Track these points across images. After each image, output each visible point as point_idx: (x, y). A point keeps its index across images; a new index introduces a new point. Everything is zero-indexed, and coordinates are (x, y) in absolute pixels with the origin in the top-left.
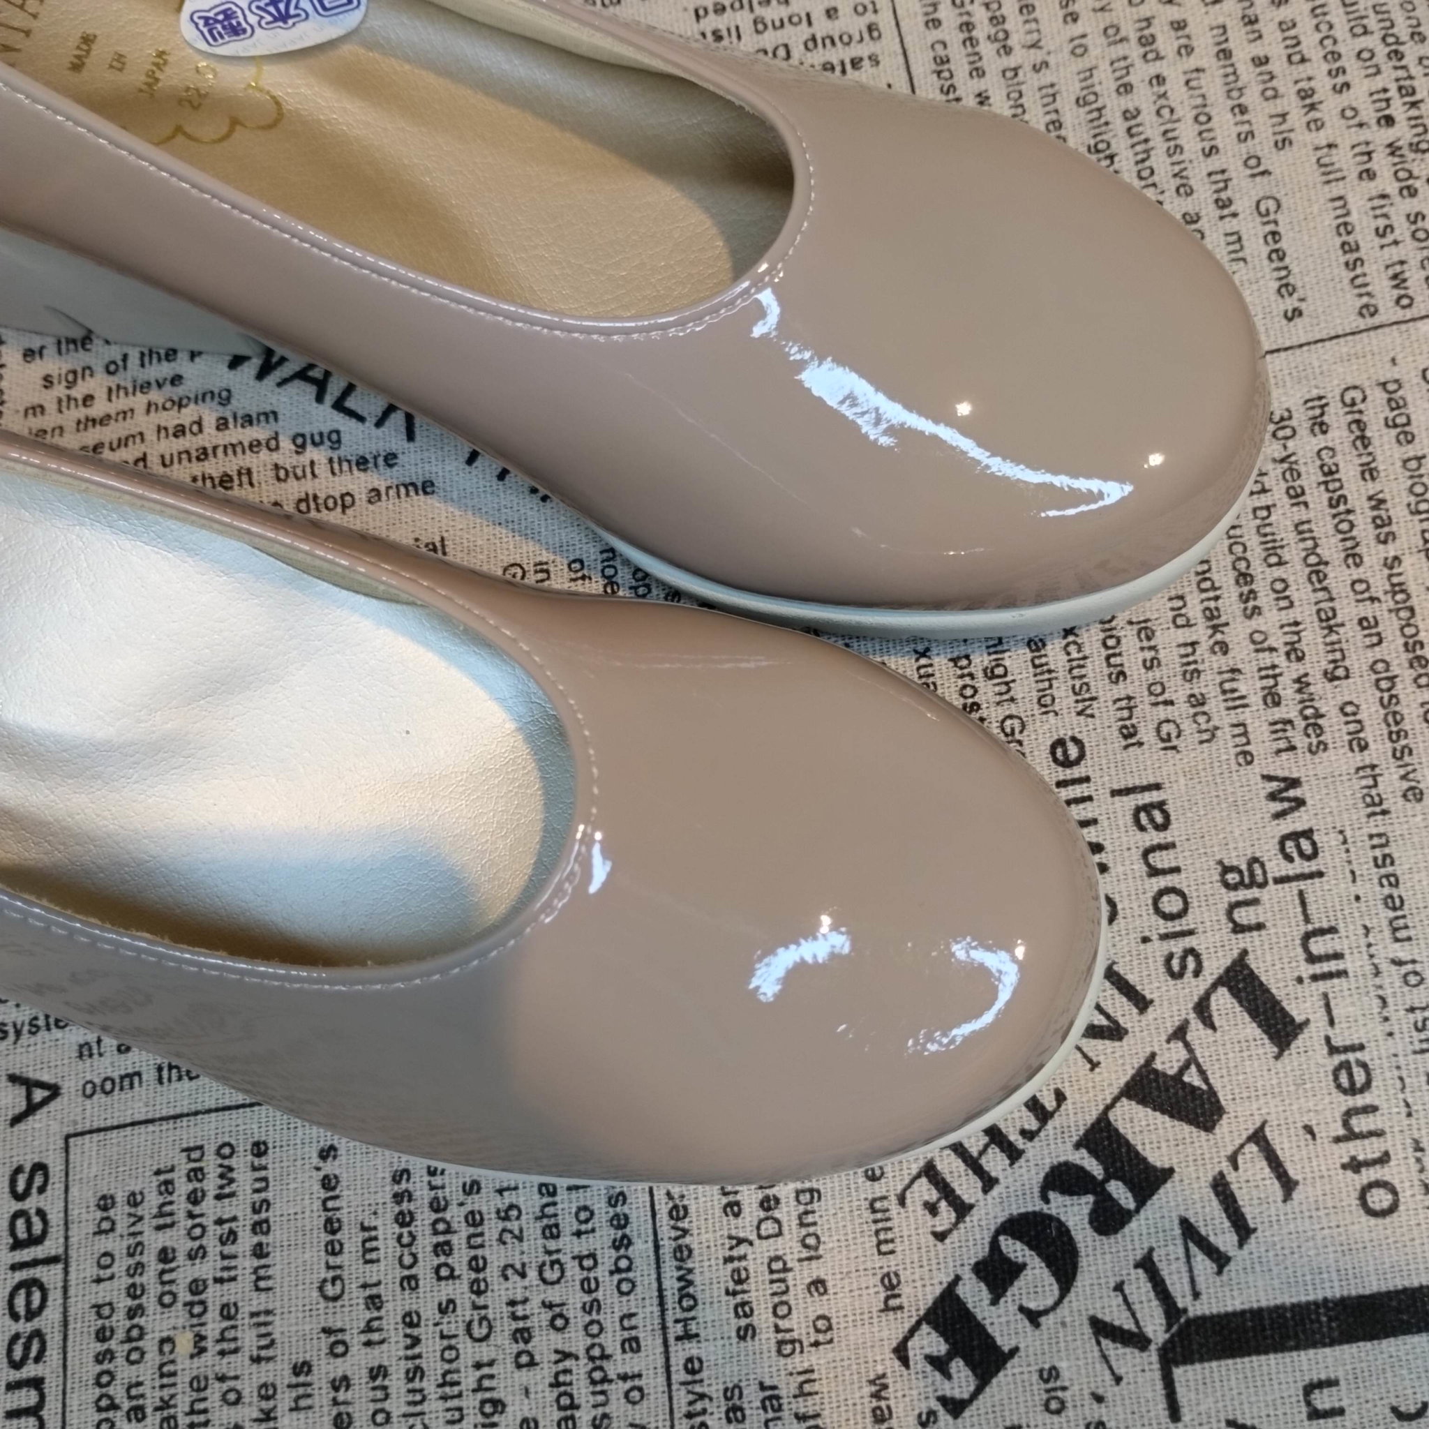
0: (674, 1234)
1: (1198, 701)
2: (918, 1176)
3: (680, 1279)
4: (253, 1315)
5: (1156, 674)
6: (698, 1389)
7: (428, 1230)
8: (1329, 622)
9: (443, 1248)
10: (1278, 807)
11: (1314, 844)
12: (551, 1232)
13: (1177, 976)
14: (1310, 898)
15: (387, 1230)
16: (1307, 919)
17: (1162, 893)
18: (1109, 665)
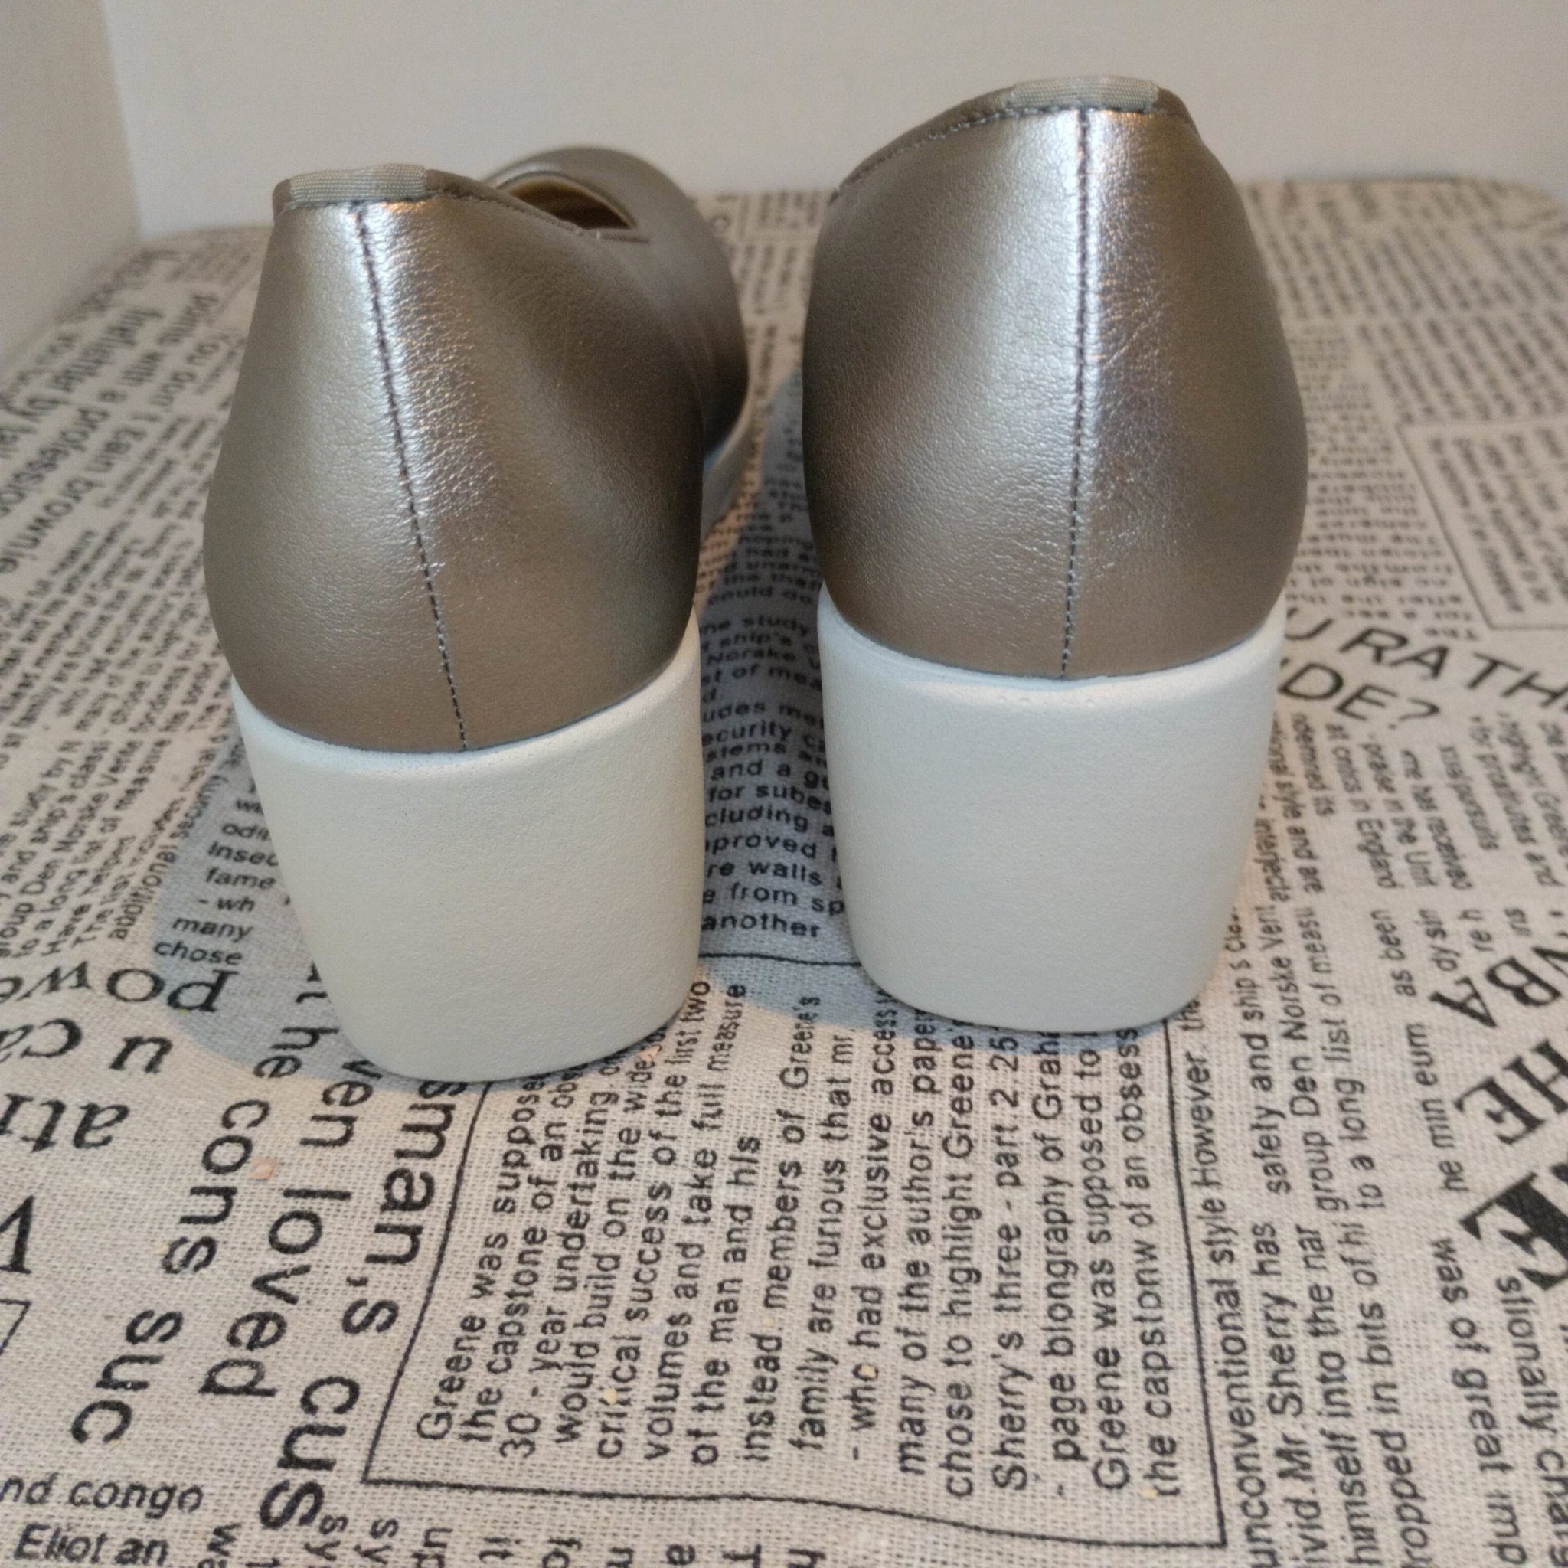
0: (1192, 1094)
2: (1478, 1089)
3: (1198, 1137)
4: (702, 1087)
6: (1220, 1223)
7: (909, 1063)
9: (924, 1062)
12: (1050, 1067)
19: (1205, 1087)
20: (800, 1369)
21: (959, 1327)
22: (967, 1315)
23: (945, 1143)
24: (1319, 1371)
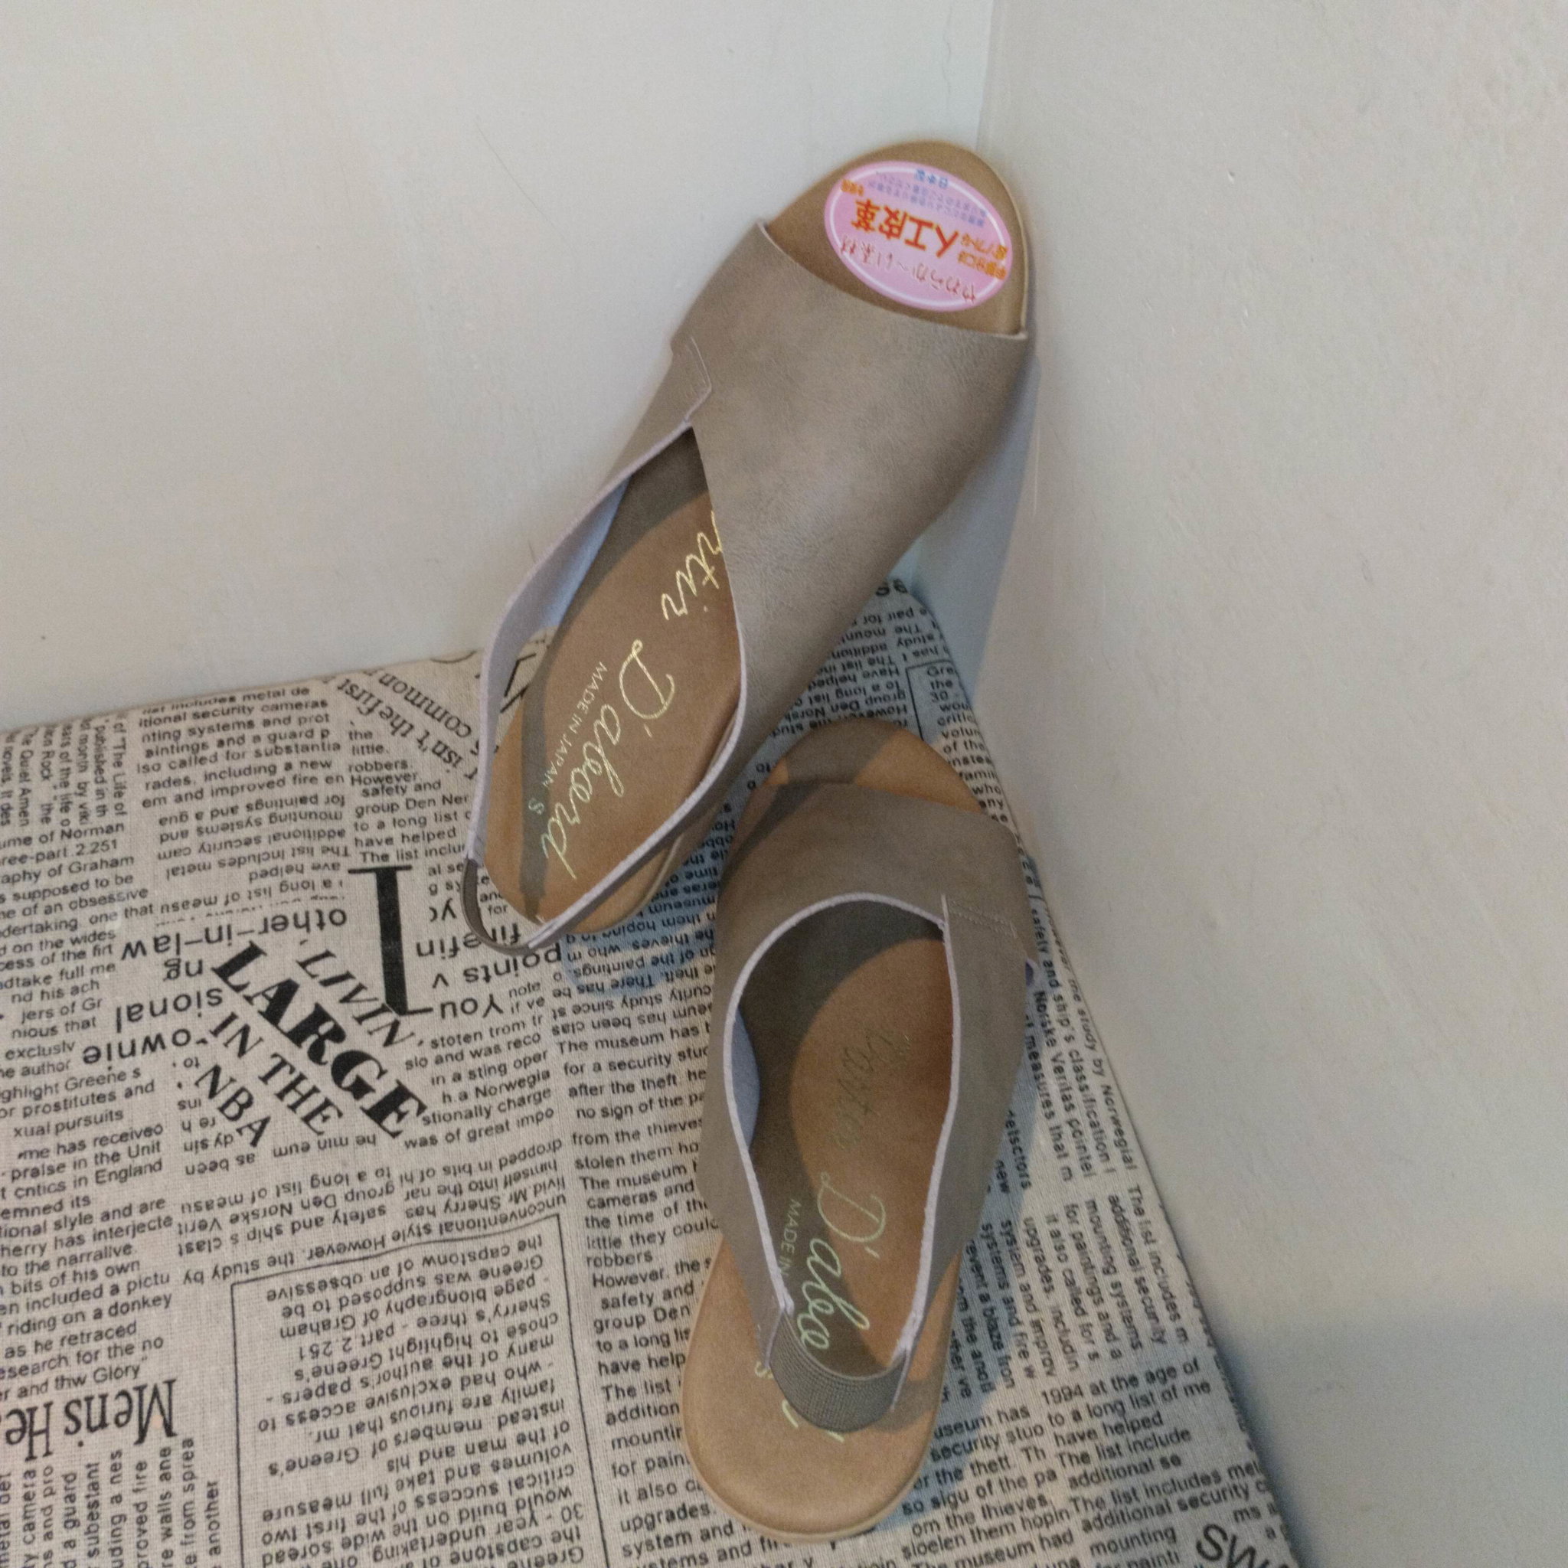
0: (331, 1252)
1: (75, 990)
2: (309, 1125)
3: (354, 1249)
4: (364, 1503)
5: (56, 1012)
6: (407, 1232)
7: (322, 1399)
8: (44, 928)
9: (332, 1390)
10: (140, 953)
11: (162, 937)
12: (326, 1325)
13: (220, 1000)
14: (189, 940)
15: (321, 1425)
16: (200, 941)
17: (176, 1007)
18: (47, 1035)
19: (326, 1248)
20: (514, 1401)
21: (476, 1339)
22: (470, 1337)
23: (375, 1368)
24: (478, 1191)
